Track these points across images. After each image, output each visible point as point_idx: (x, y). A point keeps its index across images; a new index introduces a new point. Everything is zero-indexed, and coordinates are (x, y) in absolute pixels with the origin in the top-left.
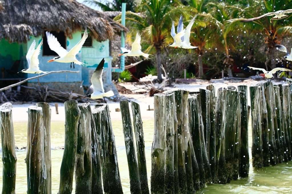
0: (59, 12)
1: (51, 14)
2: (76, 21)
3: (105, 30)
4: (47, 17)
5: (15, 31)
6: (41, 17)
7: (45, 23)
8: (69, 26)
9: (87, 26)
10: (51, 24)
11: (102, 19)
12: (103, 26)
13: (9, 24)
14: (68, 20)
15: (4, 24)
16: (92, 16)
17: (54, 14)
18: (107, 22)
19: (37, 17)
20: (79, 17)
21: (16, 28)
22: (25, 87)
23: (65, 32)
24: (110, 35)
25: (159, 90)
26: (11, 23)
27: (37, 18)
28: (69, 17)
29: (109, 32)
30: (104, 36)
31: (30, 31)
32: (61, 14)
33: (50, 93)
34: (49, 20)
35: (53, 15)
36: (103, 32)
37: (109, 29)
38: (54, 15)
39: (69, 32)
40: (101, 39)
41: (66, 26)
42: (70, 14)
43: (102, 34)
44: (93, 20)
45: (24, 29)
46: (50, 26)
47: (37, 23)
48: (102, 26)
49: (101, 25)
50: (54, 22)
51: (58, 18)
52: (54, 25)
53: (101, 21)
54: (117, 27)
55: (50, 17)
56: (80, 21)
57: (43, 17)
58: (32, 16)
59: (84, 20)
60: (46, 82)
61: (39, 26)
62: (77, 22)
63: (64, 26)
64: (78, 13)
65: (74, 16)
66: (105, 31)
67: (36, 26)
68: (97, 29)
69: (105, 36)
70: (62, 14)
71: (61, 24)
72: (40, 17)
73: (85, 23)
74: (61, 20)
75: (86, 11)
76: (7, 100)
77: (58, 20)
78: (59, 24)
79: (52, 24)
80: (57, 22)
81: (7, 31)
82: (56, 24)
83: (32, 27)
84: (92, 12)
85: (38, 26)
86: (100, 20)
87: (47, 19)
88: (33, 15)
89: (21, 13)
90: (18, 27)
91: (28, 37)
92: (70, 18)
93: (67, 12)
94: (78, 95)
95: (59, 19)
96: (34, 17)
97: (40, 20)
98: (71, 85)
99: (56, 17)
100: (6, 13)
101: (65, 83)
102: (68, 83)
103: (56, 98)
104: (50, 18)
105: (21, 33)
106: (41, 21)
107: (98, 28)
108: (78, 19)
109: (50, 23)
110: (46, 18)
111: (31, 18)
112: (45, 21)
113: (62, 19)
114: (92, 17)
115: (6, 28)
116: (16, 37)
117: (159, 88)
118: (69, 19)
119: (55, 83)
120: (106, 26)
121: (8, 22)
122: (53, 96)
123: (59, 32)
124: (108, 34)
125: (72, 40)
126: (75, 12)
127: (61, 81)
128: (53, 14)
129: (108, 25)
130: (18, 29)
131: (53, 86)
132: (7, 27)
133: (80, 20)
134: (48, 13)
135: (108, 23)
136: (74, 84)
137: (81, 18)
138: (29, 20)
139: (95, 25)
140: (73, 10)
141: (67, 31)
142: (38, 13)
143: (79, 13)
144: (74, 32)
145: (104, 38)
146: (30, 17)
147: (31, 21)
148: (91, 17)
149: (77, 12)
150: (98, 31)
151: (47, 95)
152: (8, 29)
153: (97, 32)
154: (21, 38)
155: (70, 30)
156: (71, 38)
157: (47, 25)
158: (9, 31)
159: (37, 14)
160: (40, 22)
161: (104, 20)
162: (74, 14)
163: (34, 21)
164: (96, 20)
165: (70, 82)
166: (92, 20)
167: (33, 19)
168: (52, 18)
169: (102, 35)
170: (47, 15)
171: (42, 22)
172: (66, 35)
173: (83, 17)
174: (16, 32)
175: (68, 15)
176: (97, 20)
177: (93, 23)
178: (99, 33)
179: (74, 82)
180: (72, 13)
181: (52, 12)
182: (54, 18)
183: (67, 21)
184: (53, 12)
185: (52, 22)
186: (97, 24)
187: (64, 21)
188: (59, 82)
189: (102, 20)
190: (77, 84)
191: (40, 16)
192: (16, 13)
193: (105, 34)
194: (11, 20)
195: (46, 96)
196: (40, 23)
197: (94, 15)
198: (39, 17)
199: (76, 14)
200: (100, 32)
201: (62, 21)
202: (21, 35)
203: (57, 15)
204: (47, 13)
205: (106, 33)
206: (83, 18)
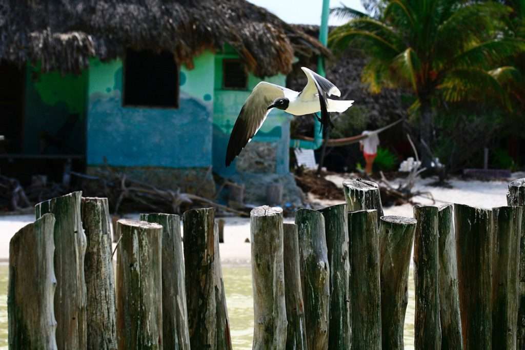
0: (163, 7)
1: (145, 11)
2: (201, 27)
3: (273, 50)
4: (134, 17)
5: (54, 48)
6: (120, 18)
7: (127, 30)
8: (184, 39)
9: (227, 40)
10: (141, 32)
11: (269, 25)
12: (270, 41)
13: (45, 32)
14: (182, 25)
15: (33, 31)
16: (246, 18)
17: (151, 11)
18: (280, 32)
19: (112, 16)
20: (209, 18)
21: (59, 41)
22: (79, 174)
23: (175, 53)
24: (284, 64)
25: (399, 193)
26: (49, 29)
27: (110, 19)
28: (185, 18)
29: (283, 56)
30: (270, 64)
31: (89, 46)
32: (167, 12)
33: (132, 191)
34: (138, 23)
35: (148, 14)
36: (268, 55)
37: (283, 49)
38: (151, 14)
39: (183, 53)
40: (263, 70)
41: (176, 39)
42: (188, 12)
43: (266, 60)
44: (249, 27)
45: (76, 43)
46: (139, 38)
47: (110, 29)
48: (268, 41)
49: (265, 40)
50: (150, 29)
51: (160, 19)
52: (149, 36)
53: (266, 31)
54: (305, 45)
55: (142, 16)
56: (209, 29)
57: (125, 18)
58: (99, 13)
59: (221, 27)
60: (127, 165)
61: (113, 38)
62: (203, 30)
63: (173, 39)
64: (208, 11)
65: (197, 16)
66: (273, 53)
67: (107, 36)
68: (255, 48)
69: (273, 64)
70: (171, 11)
71: (164, 34)
72: (118, 17)
73: (221, 33)
74: (165, 25)
75: (233, 8)
76: (28, 202)
77: (160, 24)
78: (160, 34)
79: (144, 33)
80: (156, 29)
81: (37, 45)
82: (155, 33)
83: (97, 39)
84: (248, 11)
85: (111, 37)
86: (265, 28)
87: (134, 21)
88: (102, 11)
89: (75, 7)
90: (65, 37)
91: (84, 60)
92: (187, 21)
93: (182, 8)
94: (191, 199)
95: (162, 23)
96: (103, 16)
97: (116, 23)
98: (187, 176)
99: (154, 17)
100: (40, 7)
101: (173, 169)
102: (179, 169)
103: (144, 202)
104: (141, 19)
105: (69, 52)
106: (118, 26)
107: (258, 47)
108: (205, 24)
109: (139, 30)
110: (131, 21)
111: (98, 19)
112: (130, 25)
113: (168, 21)
114: (247, 22)
115: (36, 38)
116: (57, 60)
117: (401, 189)
118: (185, 23)
119: (148, 168)
120: (277, 43)
121: (42, 27)
122: (137, 199)
123: (159, 51)
124: (281, 61)
125: (193, 72)
126: (201, 8)
127: (163, 164)
128: (148, 10)
129: (283, 39)
130: (64, 43)
131: (144, 176)
132: (40, 37)
133: (211, 26)
134: (139, 9)
135: (283, 36)
136: (194, 172)
137: (214, 22)
138: (92, 23)
139: (252, 40)
140: (196, 4)
141: (178, 49)
142: (115, 9)
143: (211, 10)
144: (197, 53)
145: (270, 68)
146: (94, 16)
147: (97, 26)
148: (244, 22)
149: (205, 8)
150: (256, 52)
151: (124, 196)
152: (42, 41)
153: (255, 57)
154: (67, 63)
155: (185, 49)
156: (190, 67)
157: (133, 34)
158: (41, 45)
159: (111, 10)
160: (116, 27)
161: (274, 28)
162: (199, 12)
163: (102, 25)
164: (255, 29)
165: (186, 169)
166: (245, 27)
167: (101, 21)
168: (146, 20)
169: (265, 62)
170: (136, 13)
171: (122, 28)
172: (177, 60)
173: (218, 20)
174: (59, 48)
175: (183, 14)
176: (257, 28)
177: (248, 34)
178: (260, 58)
179: (194, 168)
180: (195, 9)
181: (146, 7)
182: (151, 20)
183: (179, 28)
184: (149, 7)
185: (145, 30)
186: (257, 37)
187: (173, 28)
188: (159, 167)
189: (268, 29)
190: (201, 174)
191: (118, 14)
192: (64, 5)
193: (272, 60)
194: (51, 21)
195: (121, 197)
196: (115, 30)
197: (253, 16)
198: (115, 17)
199: (204, 13)
200: (262, 56)
201: (169, 26)
202: (69, 56)
203: (158, 14)
204: (134, 8)
205: (274, 59)
206: (217, 23)
